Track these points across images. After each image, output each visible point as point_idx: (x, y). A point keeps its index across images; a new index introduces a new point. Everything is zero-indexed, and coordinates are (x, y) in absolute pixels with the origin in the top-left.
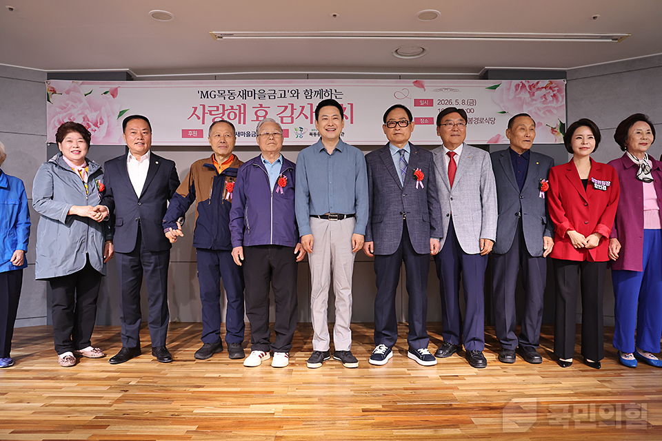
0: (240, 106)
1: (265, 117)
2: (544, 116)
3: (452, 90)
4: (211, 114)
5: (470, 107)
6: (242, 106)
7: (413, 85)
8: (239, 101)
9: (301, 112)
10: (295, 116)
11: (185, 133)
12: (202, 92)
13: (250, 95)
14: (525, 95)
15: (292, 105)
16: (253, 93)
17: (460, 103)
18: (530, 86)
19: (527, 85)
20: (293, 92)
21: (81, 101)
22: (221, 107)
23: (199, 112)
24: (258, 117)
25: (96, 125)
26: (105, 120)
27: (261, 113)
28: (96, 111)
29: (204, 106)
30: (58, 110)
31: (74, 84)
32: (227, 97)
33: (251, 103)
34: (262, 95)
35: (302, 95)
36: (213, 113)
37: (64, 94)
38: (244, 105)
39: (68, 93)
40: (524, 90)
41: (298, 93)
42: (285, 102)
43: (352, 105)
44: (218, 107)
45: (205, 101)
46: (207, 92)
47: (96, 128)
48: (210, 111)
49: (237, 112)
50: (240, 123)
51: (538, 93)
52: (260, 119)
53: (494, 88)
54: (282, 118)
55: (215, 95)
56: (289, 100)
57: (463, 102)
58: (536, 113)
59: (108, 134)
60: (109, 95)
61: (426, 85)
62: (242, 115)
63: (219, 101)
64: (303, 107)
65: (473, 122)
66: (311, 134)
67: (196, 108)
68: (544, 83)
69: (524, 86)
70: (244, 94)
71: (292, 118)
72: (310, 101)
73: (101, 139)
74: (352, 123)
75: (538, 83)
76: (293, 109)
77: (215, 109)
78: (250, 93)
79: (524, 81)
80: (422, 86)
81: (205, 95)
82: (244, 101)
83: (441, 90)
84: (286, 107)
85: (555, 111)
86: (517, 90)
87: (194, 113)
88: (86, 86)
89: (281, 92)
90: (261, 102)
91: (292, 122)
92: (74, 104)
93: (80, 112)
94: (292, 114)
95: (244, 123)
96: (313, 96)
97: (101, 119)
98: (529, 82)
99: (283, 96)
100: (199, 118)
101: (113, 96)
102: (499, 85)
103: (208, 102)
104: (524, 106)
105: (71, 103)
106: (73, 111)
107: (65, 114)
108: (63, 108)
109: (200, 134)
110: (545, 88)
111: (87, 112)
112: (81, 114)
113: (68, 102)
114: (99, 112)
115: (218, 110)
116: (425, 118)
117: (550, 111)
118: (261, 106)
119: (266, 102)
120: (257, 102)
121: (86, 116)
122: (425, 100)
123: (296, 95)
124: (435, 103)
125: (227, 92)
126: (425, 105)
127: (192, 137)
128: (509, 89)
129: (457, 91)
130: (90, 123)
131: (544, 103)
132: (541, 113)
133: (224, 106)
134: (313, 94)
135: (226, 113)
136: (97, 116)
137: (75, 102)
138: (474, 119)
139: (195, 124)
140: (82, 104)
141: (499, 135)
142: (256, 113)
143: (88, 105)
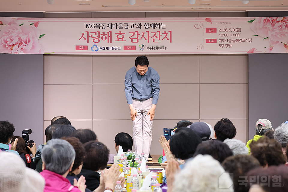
0: (108, 33)
1: (122, 39)
2: (280, 37)
3: (227, 23)
4: (92, 37)
5: (237, 33)
6: (110, 33)
7: (205, 20)
8: (108, 30)
9: (143, 36)
10: (139, 38)
11: (78, 48)
12: (87, 24)
13: (114, 26)
14: (269, 26)
15: (138, 32)
16: (116, 26)
17: (232, 30)
18: (272, 20)
19: (270, 20)
20: (138, 25)
21: (17, 29)
22: (98, 33)
23: (85, 36)
24: (118, 39)
25: (26, 43)
26: (31, 40)
27: (120, 37)
28: (26, 34)
29: (88, 32)
30: (4, 34)
31: (13, 19)
32: (101, 28)
33: (114, 30)
34: (121, 27)
35: (143, 27)
36: (93, 36)
37: (7, 25)
38: (111, 32)
39: (10, 24)
40: (269, 22)
41: (141, 26)
42: (133, 30)
43: (171, 32)
44: (96, 33)
45: (89, 30)
46: (90, 24)
47: (26, 44)
48: (92, 35)
49: (107, 36)
50: (108, 42)
51: (277, 25)
52: (120, 40)
53: (251, 22)
54: (132, 39)
55: (94, 26)
56: (136, 29)
57: (234, 30)
58: (276, 36)
59: (33, 47)
60: (33, 26)
61: (212, 20)
62: (110, 37)
63: (96, 30)
64: (144, 33)
65: (239, 41)
66: (148, 48)
67: (83, 34)
68: (281, 18)
69: (269, 20)
70: (111, 26)
71: (138, 40)
72: (147, 30)
73: (29, 50)
74: (171, 42)
75: (277, 19)
76: (138, 34)
77: (94, 34)
78: (114, 25)
79: (269, 18)
80: (210, 21)
81: (89, 26)
82: (111, 30)
83: (221, 23)
84: (134, 33)
85: (286, 35)
86: (264, 23)
87: (82, 36)
88: (20, 21)
89: (131, 25)
90: (120, 30)
91: (138, 42)
92: (13, 31)
93: (17, 35)
94: (138, 37)
95: (111, 42)
96: (149, 27)
97: (29, 39)
98: (271, 18)
99: (132, 27)
100: (85, 39)
101: (36, 26)
102: (254, 20)
103: (90, 30)
104: (269, 32)
105: (11, 30)
106: (13, 34)
107: (8, 36)
108: (7, 33)
109: (86, 48)
110: (281, 21)
111: (20, 35)
112: (17, 36)
113: (9, 29)
114: (27, 35)
115: (96, 35)
116: (212, 39)
117: (284, 35)
118: (120, 32)
119: (123, 30)
120: (118, 30)
121: (20, 37)
122: (212, 29)
123: (140, 26)
124: (218, 30)
125: (101, 25)
126: (212, 32)
127: (81, 50)
128: (260, 22)
129: (230, 24)
130: (23, 42)
131: (280, 30)
132: (278, 36)
133: (99, 32)
134: (149, 26)
135: (101, 36)
136: (26, 38)
137: (14, 30)
138: (239, 40)
139: (83, 43)
140: (18, 30)
141: (254, 49)
142: (117, 36)
143: (21, 31)
